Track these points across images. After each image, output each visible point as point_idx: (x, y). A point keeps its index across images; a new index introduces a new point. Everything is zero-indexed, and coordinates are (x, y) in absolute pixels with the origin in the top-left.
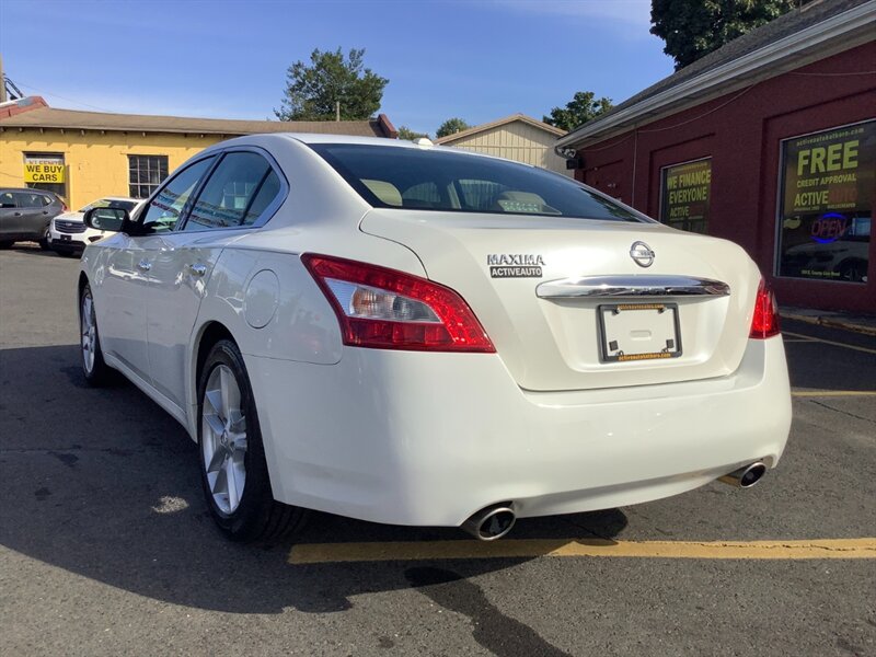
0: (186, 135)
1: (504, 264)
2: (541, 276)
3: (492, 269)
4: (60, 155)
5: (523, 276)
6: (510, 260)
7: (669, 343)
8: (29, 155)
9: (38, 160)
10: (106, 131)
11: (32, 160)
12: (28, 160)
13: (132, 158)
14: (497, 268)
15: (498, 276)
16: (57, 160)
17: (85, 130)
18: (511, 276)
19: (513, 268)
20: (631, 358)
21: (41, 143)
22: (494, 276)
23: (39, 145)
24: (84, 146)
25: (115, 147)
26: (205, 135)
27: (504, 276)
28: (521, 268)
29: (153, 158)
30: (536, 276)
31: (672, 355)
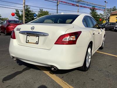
31: (36, 44)
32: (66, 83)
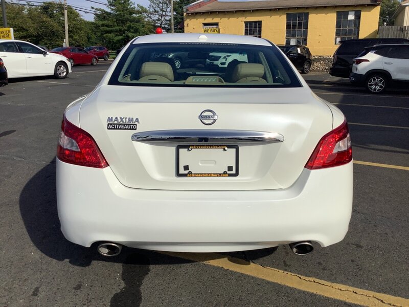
0: (270, 10)
1: (116, 122)
2: (136, 129)
3: (108, 124)
4: (217, 24)
5: (125, 129)
6: (119, 120)
7: (230, 168)
8: (205, 24)
9: (208, 27)
10: (236, 11)
11: (206, 27)
12: (205, 27)
13: (246, 23)
14: (111, 124)
15: (111, 129)
16: (216, 26)
17: (227, 12)
18: (119, 129)
19: (120, 124)
20: (196, 175)
21: (209, 19)
22: (109, 129)
23: (209, 20)
24: (226, 19)
25: (239, 18)
26: (279, 9)
27: (114, 129)
28: (125, 124)
29: (255, 22)
30: (133, 129)
31: (230, 175)
32: (317, 280)
